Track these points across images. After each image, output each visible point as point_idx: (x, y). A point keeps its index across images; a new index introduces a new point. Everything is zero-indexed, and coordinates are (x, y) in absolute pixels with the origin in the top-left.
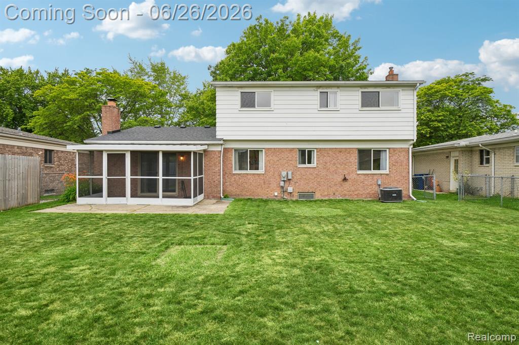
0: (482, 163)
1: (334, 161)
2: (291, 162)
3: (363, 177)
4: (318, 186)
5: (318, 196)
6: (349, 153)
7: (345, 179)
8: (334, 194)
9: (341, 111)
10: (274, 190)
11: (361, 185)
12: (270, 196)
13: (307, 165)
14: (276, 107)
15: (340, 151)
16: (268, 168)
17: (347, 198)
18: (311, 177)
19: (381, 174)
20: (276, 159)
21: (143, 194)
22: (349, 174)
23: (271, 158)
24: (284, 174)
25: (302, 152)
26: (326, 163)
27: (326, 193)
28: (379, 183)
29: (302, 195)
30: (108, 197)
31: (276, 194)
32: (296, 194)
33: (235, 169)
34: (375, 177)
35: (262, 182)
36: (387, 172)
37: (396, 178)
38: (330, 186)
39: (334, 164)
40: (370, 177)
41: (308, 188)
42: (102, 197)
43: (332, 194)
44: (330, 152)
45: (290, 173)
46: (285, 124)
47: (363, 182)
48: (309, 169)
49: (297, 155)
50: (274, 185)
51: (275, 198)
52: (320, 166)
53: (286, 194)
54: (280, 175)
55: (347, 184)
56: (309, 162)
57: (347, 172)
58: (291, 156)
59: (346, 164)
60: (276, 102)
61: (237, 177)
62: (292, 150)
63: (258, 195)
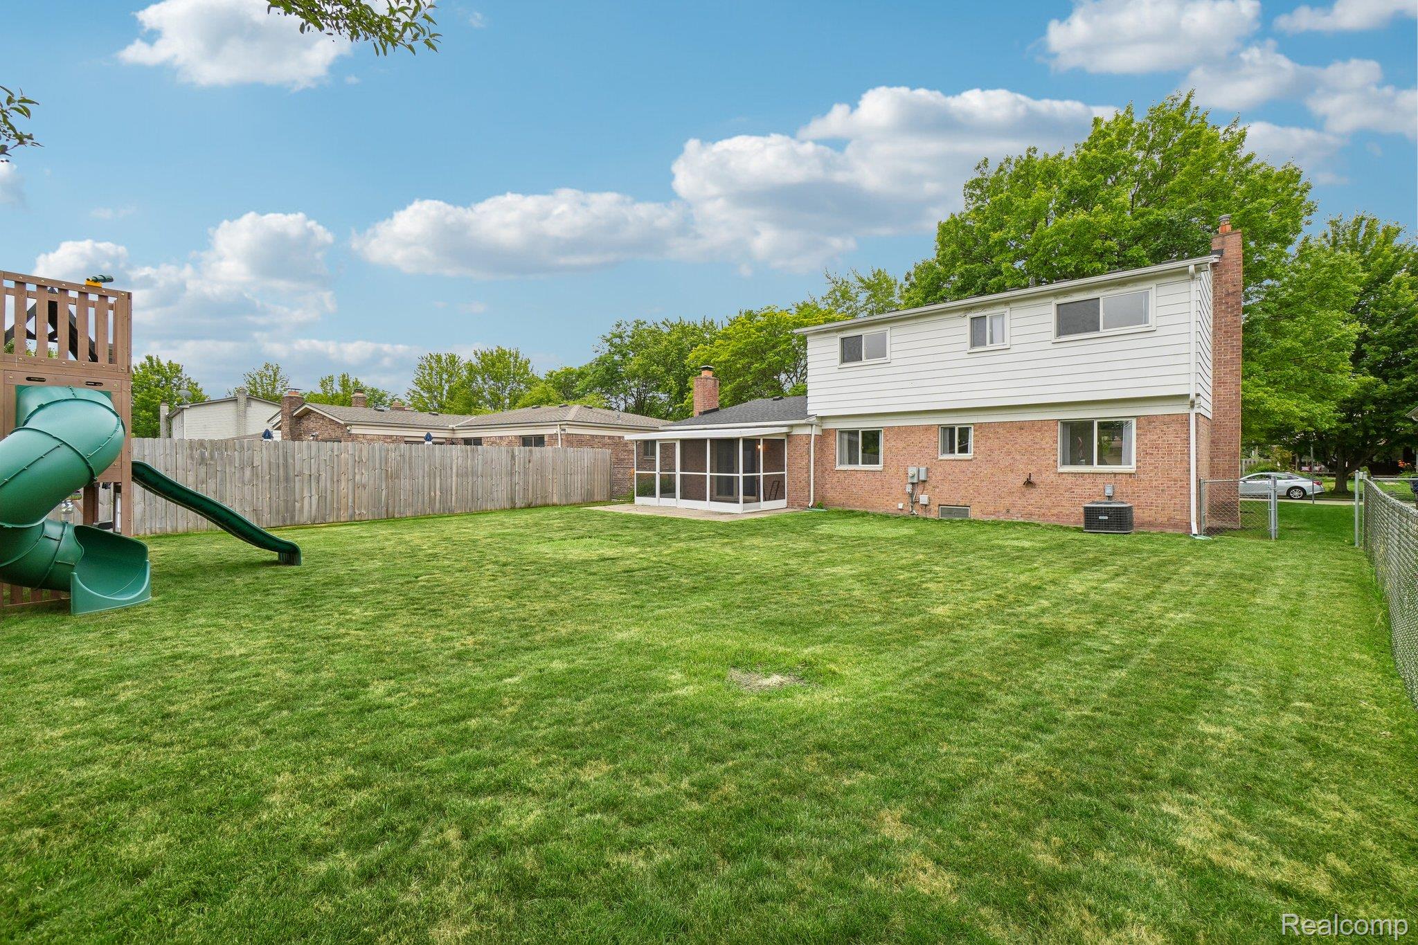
1: (1007, 446)
2: (927, 450)
3: (1070, 479)
4: (976, 494)
5: (974, 513)
6: (1040, 430)
7: (1029, 483)
8: (1008, 511)
9: (1014, 349)
10: (898, 500)
11: (1067, 495)
12: (891, 510)
13: (957, 455)
14: (895, 355)
15: (1021, 426)
16: (889, 461)
17: (1035, 520)
18: (962, 477)
19: (1115, 474)
20: (901, 445)
22: (1039, 472)
23: (893, 443)
24: (914, 471)
25: (949, 431)
26: (991, 450)
27: (991, 509)
28: (1109, 492)
29: (946, 509)
31: (900, 506)
32: (934, 508)
33: (841, 463)
34: (1100, 480)
35: (879, 484)
36: (1132, 468)
37: (1154, 483)
38: (1000, 496)
39: (1009, 453)
40: (1088, 480)
41: (957, 499)
43: (1004, 511)
44: (1001, 430)
45: (923, 469)
46: (909, 385)
47: (1070, 490)
48: (959, 463)
49: (938, 439)
50: (896, 490)
51: (898, 512)
52: (979, 457)
53: (917, 506)
54: (908, 473)
55: (1034, 495)
56: (964, 449)
57: (1035, 470)
58: (926, 440)
59: (1032, 454)
60: (896, 348)
61: (842, 476)
62: (928, 428)
63: (873, 507)
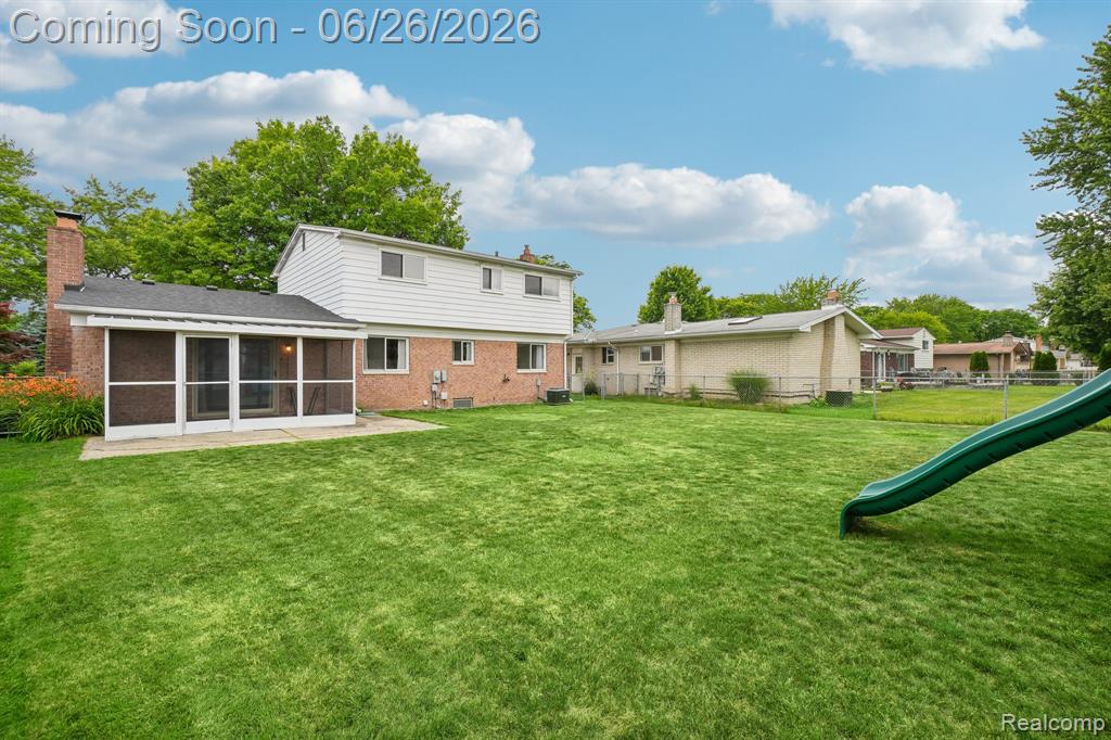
0: (604, 361)
1: (494, 357)
2: (444, 358)
3: (523, 377)
4: (476, 389)
5: (476, 403)
6: (509, 347)
7: (506, 380)
8: (494, 399)
9: (506, 296)
10: (422, 397)
11: (522, 386)
12: (417, 406)
13: (463, 363)
14: (431, 280)
15: (501, 344)
16: (414, 366)
17: (508, 403)
18: (468, 377)
19: (540, 373)
20: (424, 353)
21: (202, 415)
22: (509, 373)
23: (418, 351)
24: (437, 374)
25: (457, 344)
26: (484, 359)
27: (485, 398)
28: (539, 383)
29: (458, 402)
30: (188, 420)
31: (426, 403)
32: (451, 402)
33: (365, 368)
34: (535, 377)
35: (406, 385)
36: (544, 370)
37: (553, 378)
38: (489, 390)
39: (494, 361)
40: (530, 377)
41: (464, 393)
42: (174, 421)
43: (492, 400)
44: (489, 346)
45: (444, 372)
46: (440, 306)
47: (523, 383)
48: (465, 367)
49: (450, 349)
50: (423, 390)
51: (423, 408)
52: (479, 364)
53: (438, 401)
54: (431, 375)
55: (507, 386)
56: (465, 359)
58: (443, 350)
59: (506, 362)
60: (432, 274)
61: (370, 380)
62: (446, 341)
63: (401, 406)
